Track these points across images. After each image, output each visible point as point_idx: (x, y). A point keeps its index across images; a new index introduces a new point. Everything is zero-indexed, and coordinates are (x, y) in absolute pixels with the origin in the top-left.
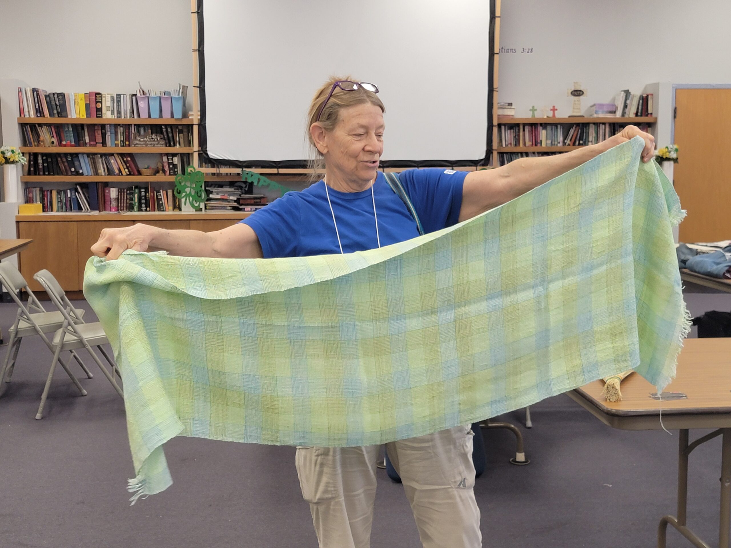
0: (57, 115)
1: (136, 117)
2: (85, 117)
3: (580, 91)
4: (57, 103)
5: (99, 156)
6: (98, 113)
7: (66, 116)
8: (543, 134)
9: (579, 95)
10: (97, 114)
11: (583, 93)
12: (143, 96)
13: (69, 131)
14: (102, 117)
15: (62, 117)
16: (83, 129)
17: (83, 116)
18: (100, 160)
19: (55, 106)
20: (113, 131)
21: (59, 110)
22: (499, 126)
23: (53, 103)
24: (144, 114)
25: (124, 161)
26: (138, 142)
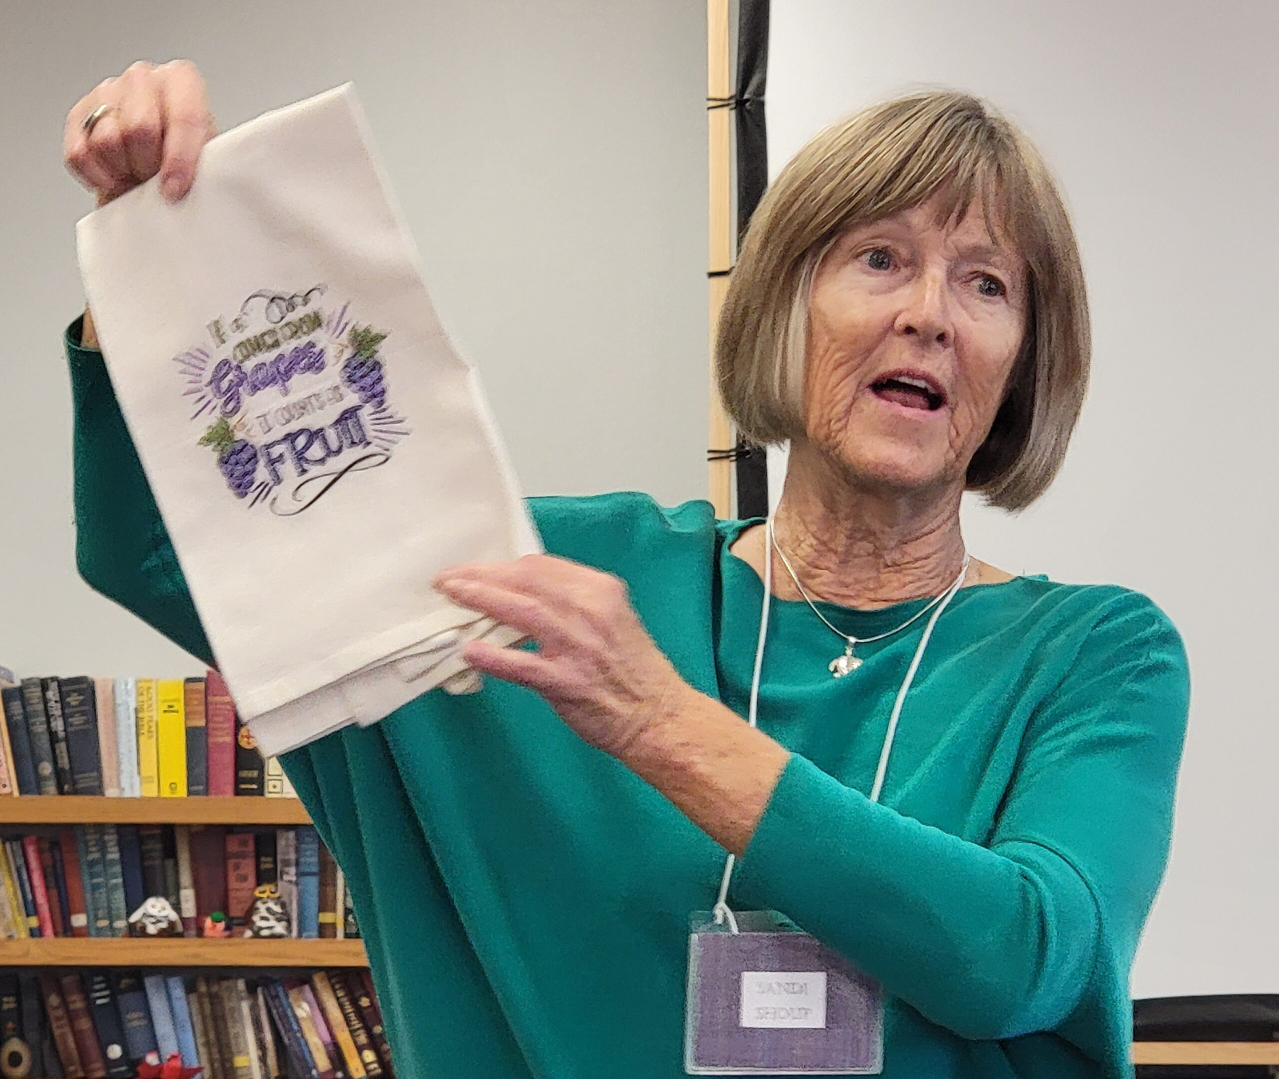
0: (51, 787)
2: (182, 791)
4: (58, 725)
5: (241, 984)
6: (244, 774)
7: (98, 790)
10: (238, 781)
13: (103, 860)
14: (260, 792)
15: (76, 792)
16: (171, 853)
17: (173, 786)
18: (245, 1006)
19: (44, 743)
20: (311, 860)
21: (65, 762)
23: (40, 728)
25: (359, 1010)
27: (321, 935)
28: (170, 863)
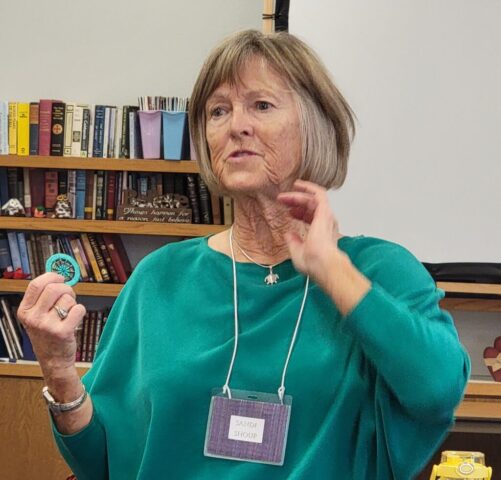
1: (132, 155)
2: (27, 153)
5: (50, 237)
6: (54, 145)
10: (52, 148)
12: (151, 112)
14: (61, 154)
16: (21, 179)
17: (23, 150)
18: (51, 247)
20: (83, 184)
24: (150, 152)
25: (101, 251)
26: (132, 211)
27: (85, 218)
28: (21, 183)
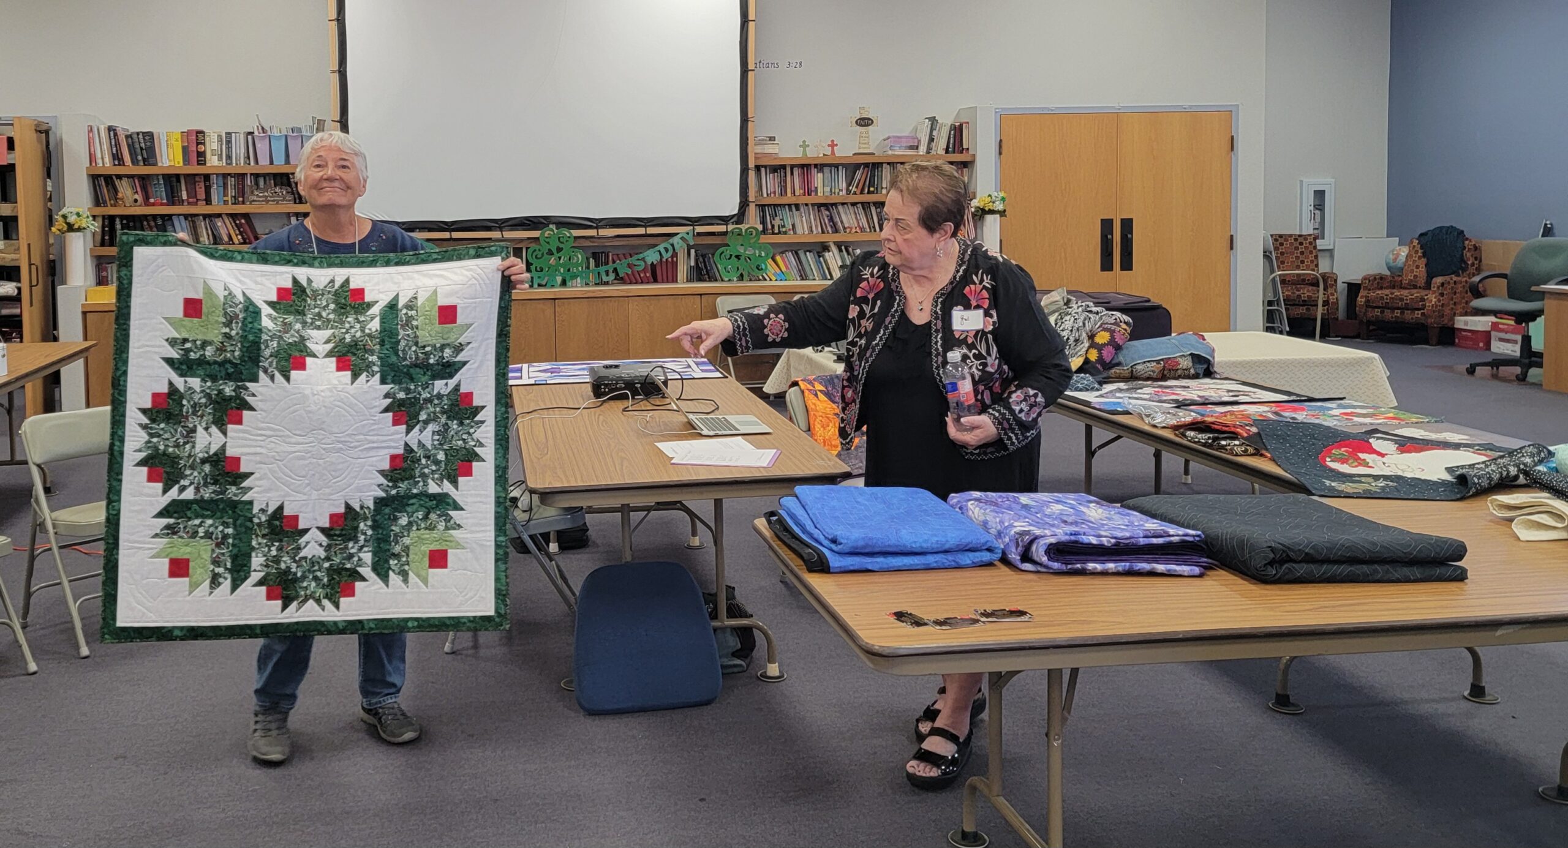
0: (141, 163)
1: (252, 163)
2: (181, 164)
3: (869, 119)
4: (143, 145)
5: (201, 218)
6: (200, 159)
7: (155, 164)
8: (818, 178)
9: (868, 125)
10: (198, 161)
11: (872, 122)
12: (262, 135)
13: (159, 184)
14: (205, 164)
15: (149, 165)
16: (179, 181)
17: (179, 163)
18: (203, 224)
19: (139, 151)
20: (221, 183)
21: (145, 156)
22: (758, 168)
23: (137, 146)
24: (264, 160)
25: (236, 224)
26: (255, 198)
27: (224, 204)
28: (179, 184)
